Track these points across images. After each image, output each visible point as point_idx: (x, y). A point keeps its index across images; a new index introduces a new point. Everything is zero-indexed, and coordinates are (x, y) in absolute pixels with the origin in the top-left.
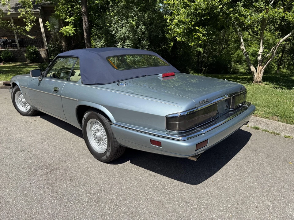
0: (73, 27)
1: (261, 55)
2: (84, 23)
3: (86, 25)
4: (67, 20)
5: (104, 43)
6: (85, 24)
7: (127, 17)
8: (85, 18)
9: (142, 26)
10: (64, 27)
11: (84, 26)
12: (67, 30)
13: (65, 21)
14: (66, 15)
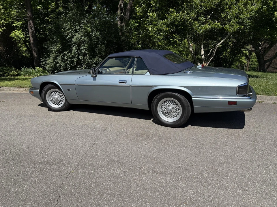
0: (22, 32)
1: (203, 55)
2: (29, 28)
3: (32, 30)
4: (15, 25)
5: (60, 47)
6: (31, 28)
7: (80, 23)
8: (31, 23)
9: (96, 32)
10: (13, 31)
11: (30, 30)
12: (17, 34)
13: (13, 25)
14: (12, 19)
